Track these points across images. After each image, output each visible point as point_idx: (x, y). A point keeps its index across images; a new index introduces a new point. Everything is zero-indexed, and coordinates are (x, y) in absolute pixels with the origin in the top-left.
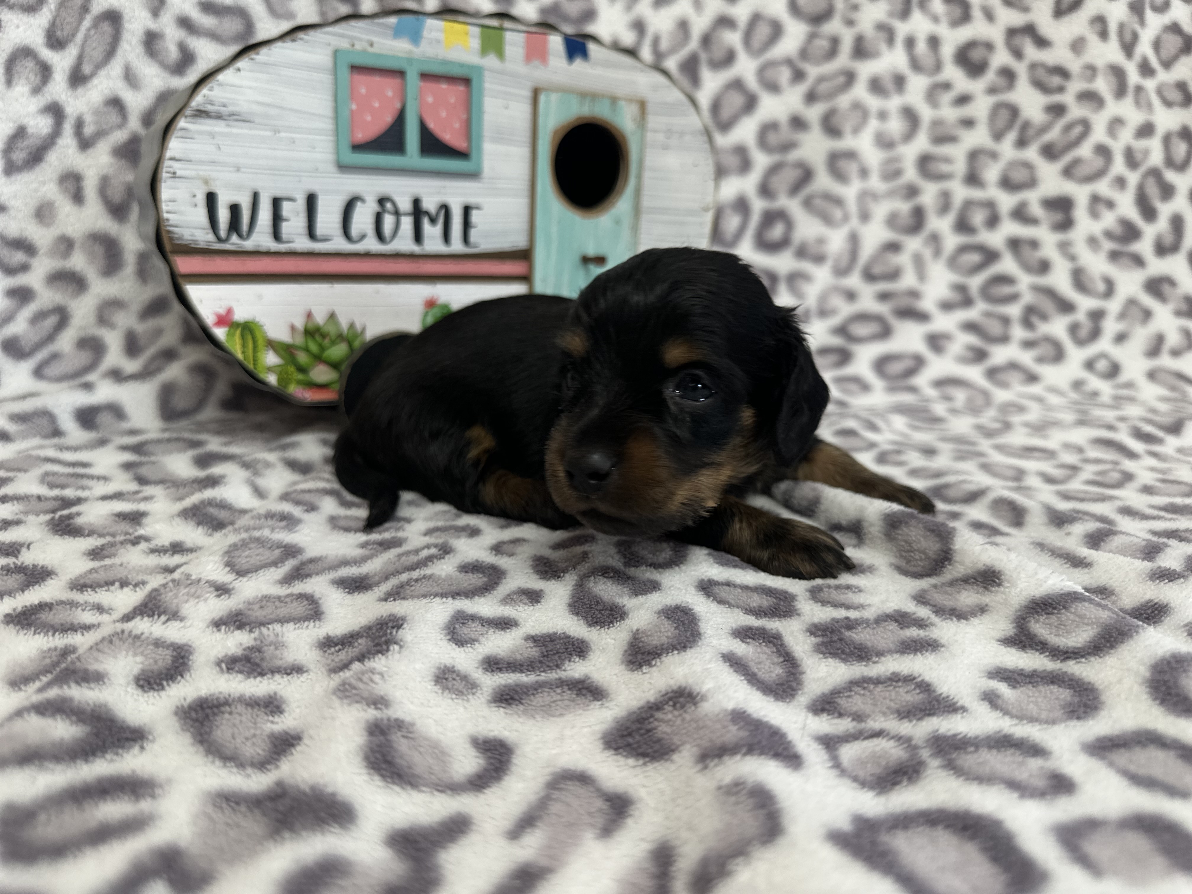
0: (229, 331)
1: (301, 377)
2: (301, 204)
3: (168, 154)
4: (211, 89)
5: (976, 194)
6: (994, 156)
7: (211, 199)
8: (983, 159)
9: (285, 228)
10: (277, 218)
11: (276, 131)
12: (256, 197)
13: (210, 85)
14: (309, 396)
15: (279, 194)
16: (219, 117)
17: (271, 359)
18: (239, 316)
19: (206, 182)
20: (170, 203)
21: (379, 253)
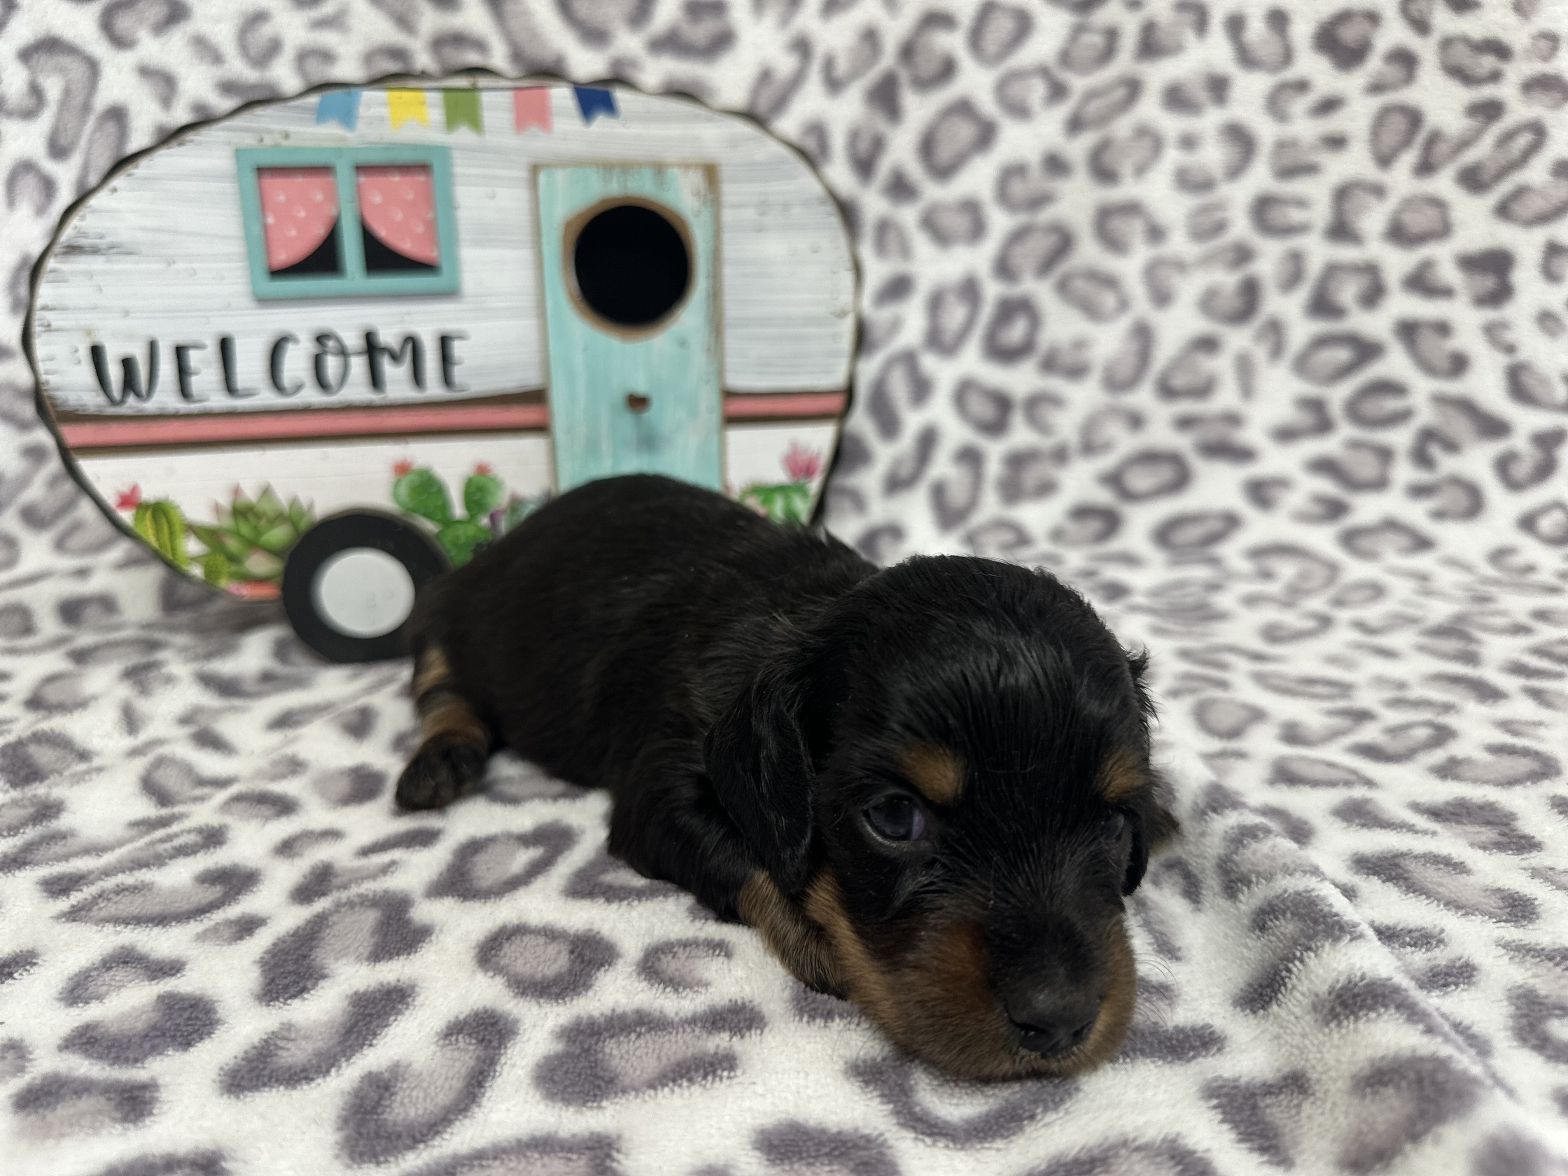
0: (137, 514)
1: (234, 568)
2: (212, 351)
3: (39, 302)
4: (83, 218)
5: (1347, 253)
6: (1378, 191)
7: (97, 354)
8: (1361, 198)
9: (196, 383)
10: (183, 371)
11: (171, 261)
12: (153, 347)
13: (81, 213)
14: (247, 592)
15: (182, 340)
16: (95, 251)
17: (192, 546)
18: (148, 494)
19: (89, 332)
20: (48, 363)
21: (323, 406)
